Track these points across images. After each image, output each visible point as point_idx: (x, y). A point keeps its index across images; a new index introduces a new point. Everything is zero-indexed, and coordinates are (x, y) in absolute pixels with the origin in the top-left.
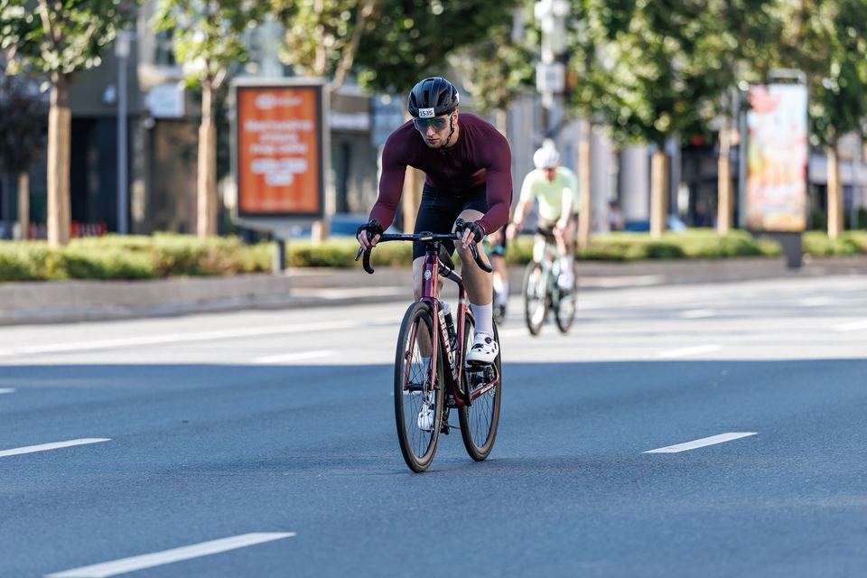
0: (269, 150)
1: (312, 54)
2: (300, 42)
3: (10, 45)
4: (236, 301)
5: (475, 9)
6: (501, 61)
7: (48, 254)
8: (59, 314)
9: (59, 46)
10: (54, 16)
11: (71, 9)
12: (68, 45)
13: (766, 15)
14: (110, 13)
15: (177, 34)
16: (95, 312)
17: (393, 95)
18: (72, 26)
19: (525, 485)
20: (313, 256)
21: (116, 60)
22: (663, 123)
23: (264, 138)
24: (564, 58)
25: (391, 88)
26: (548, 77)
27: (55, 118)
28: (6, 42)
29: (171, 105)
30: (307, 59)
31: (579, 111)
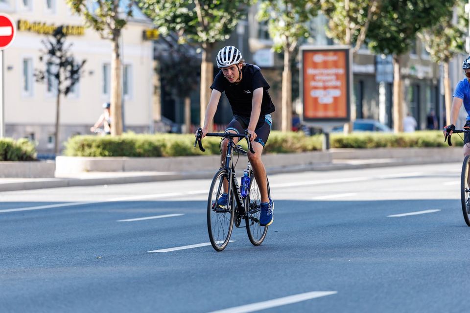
0: (320, 84)
1: (344, 32)
2: (337, 25)
3: (180, 29)
4: (303, 167)
5: (432, 8)
6: (446, 35)
9: (206, 29)
10: (204, 13)
11: (212, 9)
12: (211, 28)
14: (234, 11)
15: (271, 22)
17: (386, 55)
18: (213, 18)
19: (461, 266)
20: (345, 142)
21: (238, 36)
23: (317, 78)
25: (386, 51)
27: (204, 66)
28: (178, 27)
29: (267, 60)
30: (341, 35)
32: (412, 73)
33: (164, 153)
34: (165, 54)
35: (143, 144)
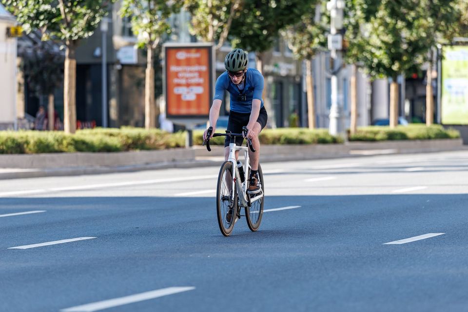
0: (183, 81)
1: (206, 30)
2: (199, 23)
3: (43, 26)
4: (165, 164)
5: (294, 5)
6: (309, 33)
7: (64, 138)
8: (70, 170)
9: (70, 26)
10: (67, 10)
11: (76, 6)
12: (74, 26)
13: (452, 8)
14: (97, 8)
15: (134, 18)
16: (90, 169)
17: (249, 52)
18: (76, 15)
19: (319, 262)
21: (101, 33)
22: (395, 67)
23: (180, 75)
24: (342, 31)
25: (249, 48)
26: (334, 42)
27: (67, 63)
28: (41, 24)
29: (131, 57)
30: (204, 33)
31: (351, 60)
32: (275, 70)
33: (27, 150)
34: (30, 51)
35: (6, 141)
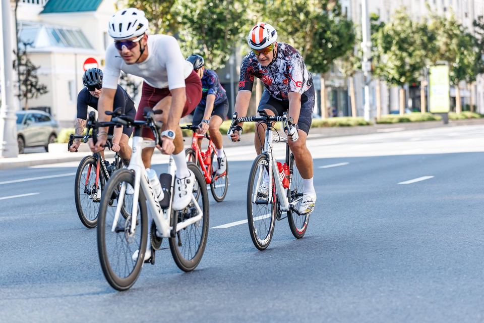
5: (342, 45)
6: (351, 61)
9: (211, 62)
11: (214, 50)
12: (214, 61)
13: (435, 44)
14: (227, 51)
17: (317, 73)
18: (215, 55)
21: (230, 66)
22: (403, 80)
24: (371, 60)
25: (316, 71)
26: (366, 66)
31: (376, 76)
32: (332, 84)
